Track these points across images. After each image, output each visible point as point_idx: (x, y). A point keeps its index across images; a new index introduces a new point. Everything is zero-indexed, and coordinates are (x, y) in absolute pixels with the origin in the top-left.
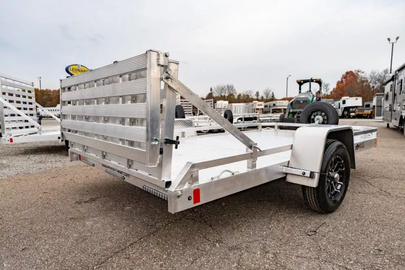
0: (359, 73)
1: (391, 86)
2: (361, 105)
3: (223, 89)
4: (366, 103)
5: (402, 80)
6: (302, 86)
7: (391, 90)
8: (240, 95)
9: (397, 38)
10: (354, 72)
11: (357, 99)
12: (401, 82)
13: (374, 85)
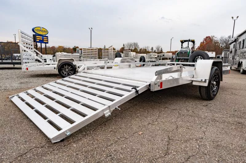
0: (214, 38)
1: (234, 45)
2: (215, 56)
3: (131, 45)
4: (217, 56)
5: (240, 42)
6: (183, 44)
7: (234, 47)
8: (141, 49)
9: (238, 17)
10: (211, 37)
11: (212, 53)
12: (240, 43)
13: (222, 45)
